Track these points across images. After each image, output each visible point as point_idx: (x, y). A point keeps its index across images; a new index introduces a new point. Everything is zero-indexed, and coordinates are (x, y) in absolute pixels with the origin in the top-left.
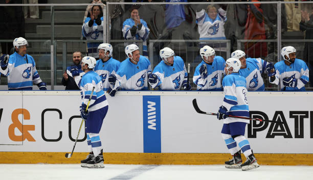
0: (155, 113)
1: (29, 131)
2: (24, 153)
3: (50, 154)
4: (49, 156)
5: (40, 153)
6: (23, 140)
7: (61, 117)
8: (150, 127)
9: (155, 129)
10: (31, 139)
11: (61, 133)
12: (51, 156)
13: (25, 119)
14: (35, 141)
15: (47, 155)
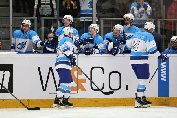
0: (165, 69)
1: (82, 83)
2: (78, 99)
3: (96, 100)
4: (95, 101)
5: (89, 99)
6: (77, 90)
7: (103, 73)
8: (162, 79)
9: (165, 80)
10: (83, 89)
11: (104, 84)
12: (97, 101)
13: (79, 74)
14: (86, 90)
15: (94, 100)
